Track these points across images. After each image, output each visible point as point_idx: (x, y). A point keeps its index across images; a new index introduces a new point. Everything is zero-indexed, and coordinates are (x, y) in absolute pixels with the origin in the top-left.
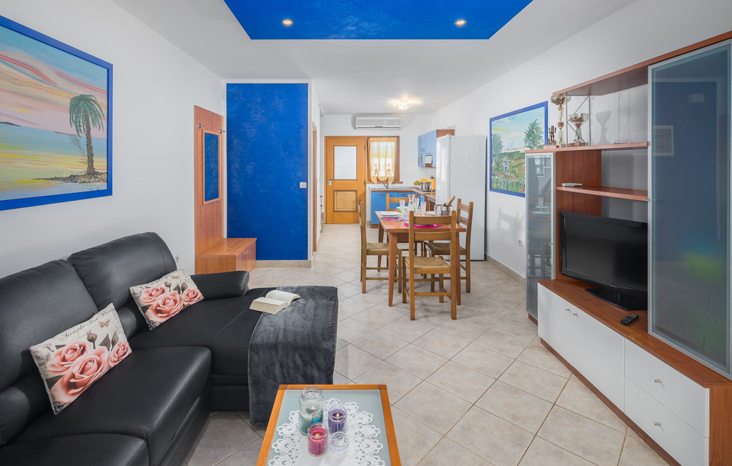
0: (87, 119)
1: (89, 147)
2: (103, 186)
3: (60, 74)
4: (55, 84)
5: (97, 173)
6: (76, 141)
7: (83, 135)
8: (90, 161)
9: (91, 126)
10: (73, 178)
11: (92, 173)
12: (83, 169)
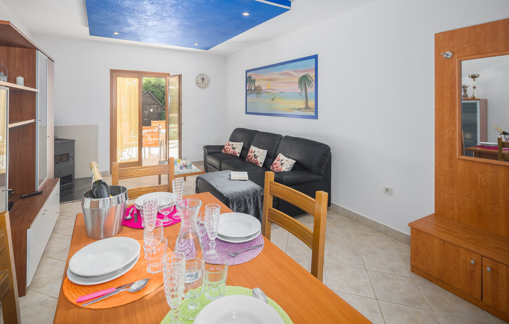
0: (305, 85)
1: (306, 96)
2: (313, 114)
3: (295, 71)
4: (293, 76)
5: (310, 108)
6: (300, 94)
7: (304, 92)
8: (307, 103)
9: (307, 87)
10: (299, 109)
11: (307, 107)
12: (304, 106)
